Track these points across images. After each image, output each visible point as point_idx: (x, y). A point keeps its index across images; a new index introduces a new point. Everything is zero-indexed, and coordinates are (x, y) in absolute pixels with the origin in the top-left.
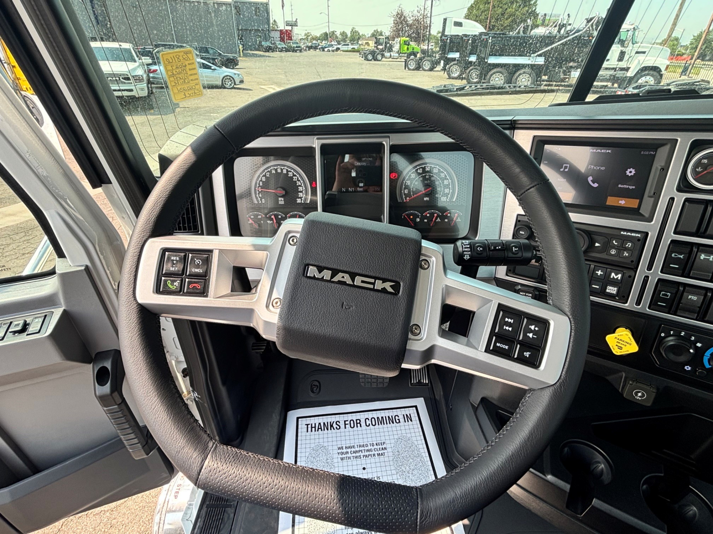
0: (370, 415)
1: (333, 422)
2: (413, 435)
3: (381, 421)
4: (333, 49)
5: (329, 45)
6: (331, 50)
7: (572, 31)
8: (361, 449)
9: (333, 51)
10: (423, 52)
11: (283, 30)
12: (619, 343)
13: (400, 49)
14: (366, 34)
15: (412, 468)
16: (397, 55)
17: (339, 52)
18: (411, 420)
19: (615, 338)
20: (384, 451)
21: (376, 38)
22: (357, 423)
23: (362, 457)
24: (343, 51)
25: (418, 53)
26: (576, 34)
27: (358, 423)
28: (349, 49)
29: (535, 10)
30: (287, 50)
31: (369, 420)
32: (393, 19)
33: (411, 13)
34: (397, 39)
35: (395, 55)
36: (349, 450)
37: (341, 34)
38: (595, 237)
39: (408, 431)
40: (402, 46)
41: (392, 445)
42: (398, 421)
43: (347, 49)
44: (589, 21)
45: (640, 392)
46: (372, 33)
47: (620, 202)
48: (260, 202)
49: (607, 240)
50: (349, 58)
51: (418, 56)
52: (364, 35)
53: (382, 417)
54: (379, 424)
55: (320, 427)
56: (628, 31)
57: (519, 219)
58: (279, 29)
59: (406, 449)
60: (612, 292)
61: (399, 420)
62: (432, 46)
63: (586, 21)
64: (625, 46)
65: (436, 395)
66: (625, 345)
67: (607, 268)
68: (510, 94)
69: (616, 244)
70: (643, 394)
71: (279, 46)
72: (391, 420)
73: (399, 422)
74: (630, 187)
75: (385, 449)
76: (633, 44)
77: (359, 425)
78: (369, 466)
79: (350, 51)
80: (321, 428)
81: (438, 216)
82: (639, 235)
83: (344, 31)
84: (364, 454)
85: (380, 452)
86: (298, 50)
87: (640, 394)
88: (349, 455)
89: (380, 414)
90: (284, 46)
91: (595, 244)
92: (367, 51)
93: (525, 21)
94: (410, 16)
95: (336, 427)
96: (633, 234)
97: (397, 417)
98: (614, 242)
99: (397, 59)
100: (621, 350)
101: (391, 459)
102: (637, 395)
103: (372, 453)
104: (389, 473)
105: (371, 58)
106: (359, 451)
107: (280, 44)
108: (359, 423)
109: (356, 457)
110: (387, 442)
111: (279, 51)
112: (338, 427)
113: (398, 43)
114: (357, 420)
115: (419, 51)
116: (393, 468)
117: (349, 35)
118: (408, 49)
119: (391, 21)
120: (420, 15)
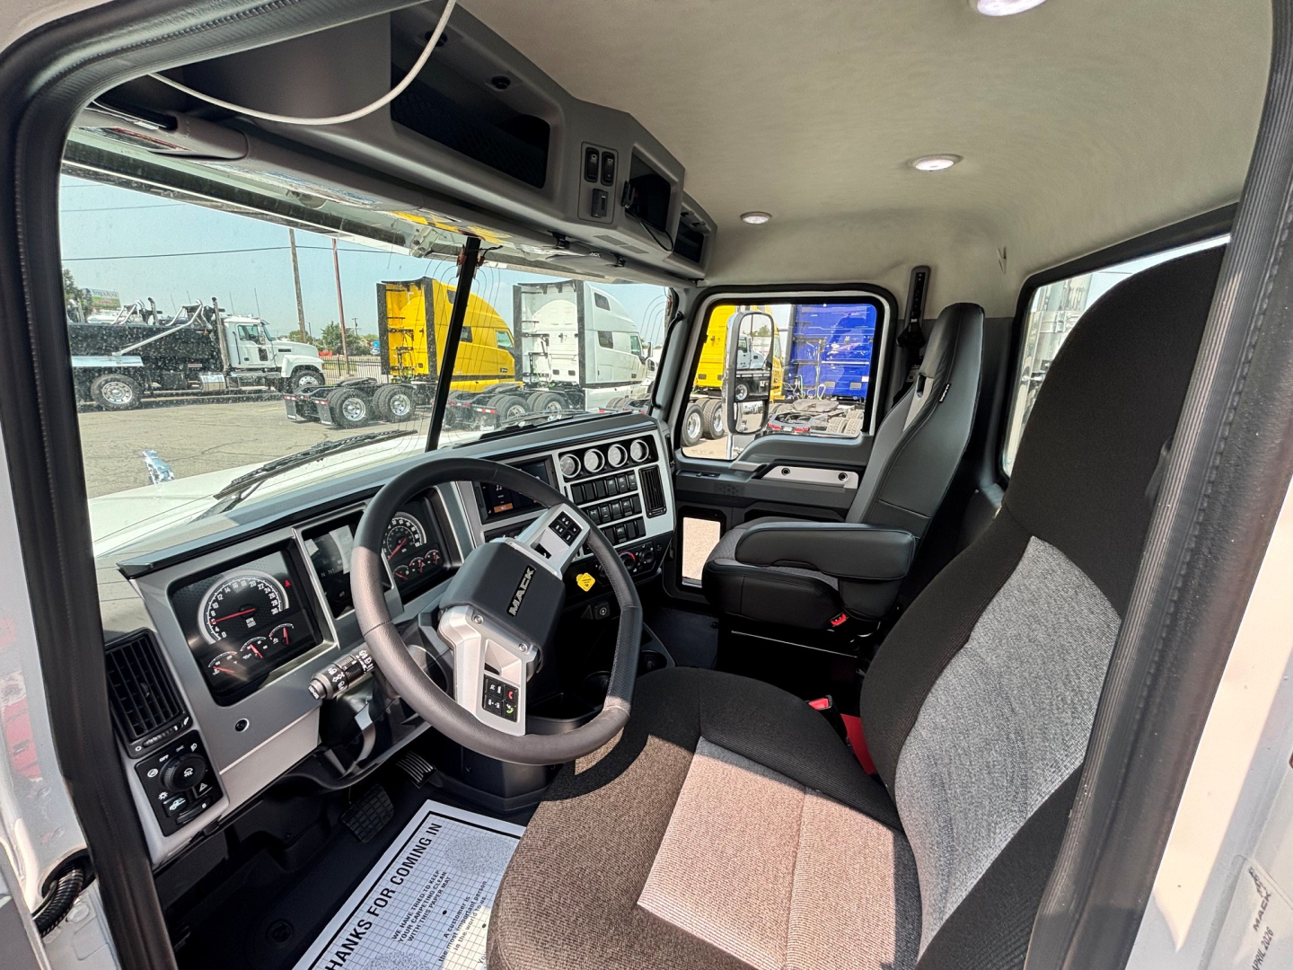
0: (392, 872)
1: (355, 930)
2: (455, 834)
3: (411, 861)
7: (170, 322)
8: (420, 906)
15: (485, 854)
18: (440, 827)
20: (446, 877)
22: (386, 895)
23: (430, 909)
26: (179, 327)
27: (387, 893)
31: (395, 877)
36: (409, 923)
39: (447, 837)
41: (447, 863)
42: (428, 842)
48: (220, 638)
53: (408, 858)
54: (412, 867)
55: (342, 955)
56: (255, 326)
59: (463, 850)
61: (427, 840)
63: (186, 311)
72: (420, 849)
73: (430, 841)
75: (444, 874)
77: (390, 894)
78: (446, 905)
80: (345, 954)
81: (422, 561)
84: (428, 905)
85: (443, 882)
88: (415, 925)
89: (402, 858)
95: (366, 929)
97: (423, 841)
101: (459, 873)
103: (436, 892)
104: (472, 882)
106: (421, 909)
108: (389, 892)
109: (424, 917)
110: (438, 868)
112: (368, 926)
114: (382, 894)
116: (469, 876)
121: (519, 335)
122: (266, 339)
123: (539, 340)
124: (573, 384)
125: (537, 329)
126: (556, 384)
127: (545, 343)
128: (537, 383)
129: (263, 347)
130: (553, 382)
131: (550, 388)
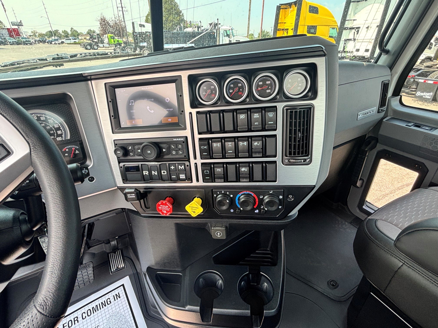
2: (121, 308)
3: (95, 309)
4: (59, 42)
5: (54, 40)
6: (57, 43)
7: (205, 30)
9: (59, 44)
10: (125, 43)
11: (9, 29)
12: (193, 209)
13: (109, 41)
14: (83, 32)
16: (108, 45)
17: (64, 44)
18: (120, 298)
19: (190, 207)
21: (90, 35)
22: (75, 321)
24: (68, 44)
25: (122, 44)
26: (207, 32)
28: (72, 42)
29: (184, 18)
30: (18, 43)
31: (84, 313)
32: (99, 22)
33: (111, 19)
34: (105, 35)
35: (106, 45)
37: (63, 32)
38: (162, 145)
39: (117, 307)
40: (110, 40)
41: (105, 324)
42: (109, 303)
43: (70, 42)
44: (211, 24)
45: (218, 232)
46: (87, 31)
47: (169, 120)
49: (168, 146)
50: (73, 48)
51: (122, 45)
52: (81, 33)
53: (97, 306)
54: (93, 313)
56: (229, 30)
57: (115, 143)
58: (6, 28)
59: (116, 322)
60: (183, 178)
61: (110, 301)
62: (131, 39)
63: (209, 25)
64: (230, 37)
65: (137, 270)
66: (196, 210)
67: (175, 163)
68: (112, 58)
69: (174, 147)
70: (220, 233)
71: (9, 41)
72: (104, 304)
74: (170, 109)
76: (234, 36)
79: (72, 44)
82: (183, 139)
83: (65, 30)
86: (28, 43)
87: (219, 234)
89: (95, 304)
90: (14, 40)
91: (163, 150)
92: (85, 43)
93: (179, 24)
94: (111, 20)
96: (179, 139)
97: (108, 300)
98: (172, 146)
99: (108, 48)
100: (195, 214)
102: (218, 235)
105: (90, 48)
107: (10, 39)
108: (77, 320)
110: (100, 324)
111: (10, 45)
113: (107, 38)
114: (74, 319)
115: (123, 43)
117: (70, 33)
118: (114, 41)
119: (98, 24)
120: (117, 20)
121: (342, 28)
122: (232, 36)
123: (353, 31)
124: (366, 57)
125: (355, 24)
126: (356, 57)
127: (356, 33)
128: (344, 57)
129: (231, 39)
130: (354, 56)
131: (350, 60)
